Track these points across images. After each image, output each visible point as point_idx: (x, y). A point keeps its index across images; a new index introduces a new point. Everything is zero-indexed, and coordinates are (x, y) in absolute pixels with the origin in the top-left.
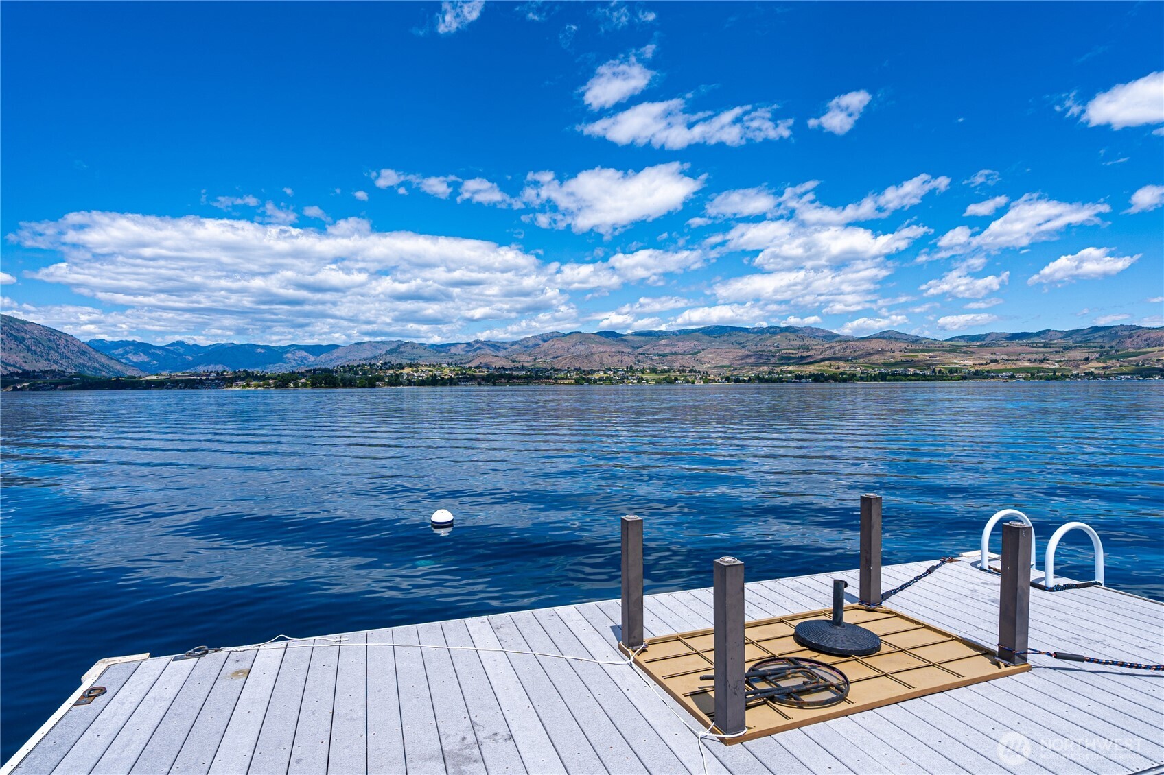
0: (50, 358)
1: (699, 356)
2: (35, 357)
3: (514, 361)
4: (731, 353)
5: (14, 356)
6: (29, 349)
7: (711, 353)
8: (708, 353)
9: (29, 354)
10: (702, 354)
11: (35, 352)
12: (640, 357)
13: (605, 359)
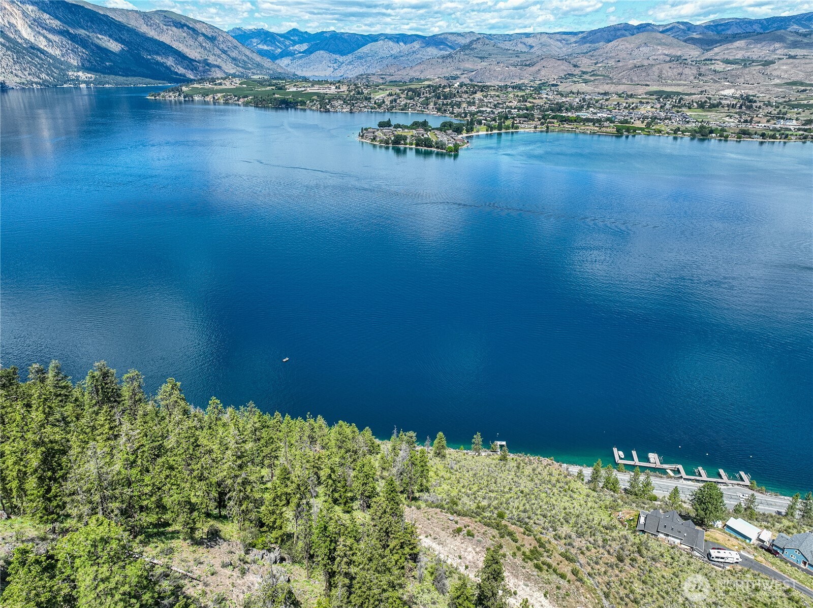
0: (215, 53)
1: (769, 69)
2: (206, 52)
3: (575, 66)
4: (808, 66)
5: (194, 52)
6: (202, 46)
7: (786, 64)
8: (783, 64)
9: (202, 50)
10: (775, 66)
11: (205, 48)
12: (703, 69)
13: (664, 72)
